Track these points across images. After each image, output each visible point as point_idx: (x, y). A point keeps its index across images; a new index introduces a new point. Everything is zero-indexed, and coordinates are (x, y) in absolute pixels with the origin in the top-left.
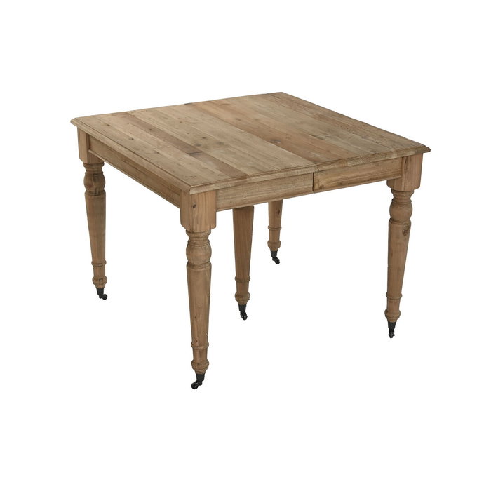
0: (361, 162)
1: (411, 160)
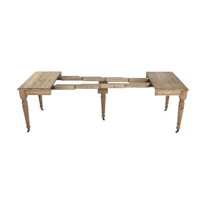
1: (183, 92)
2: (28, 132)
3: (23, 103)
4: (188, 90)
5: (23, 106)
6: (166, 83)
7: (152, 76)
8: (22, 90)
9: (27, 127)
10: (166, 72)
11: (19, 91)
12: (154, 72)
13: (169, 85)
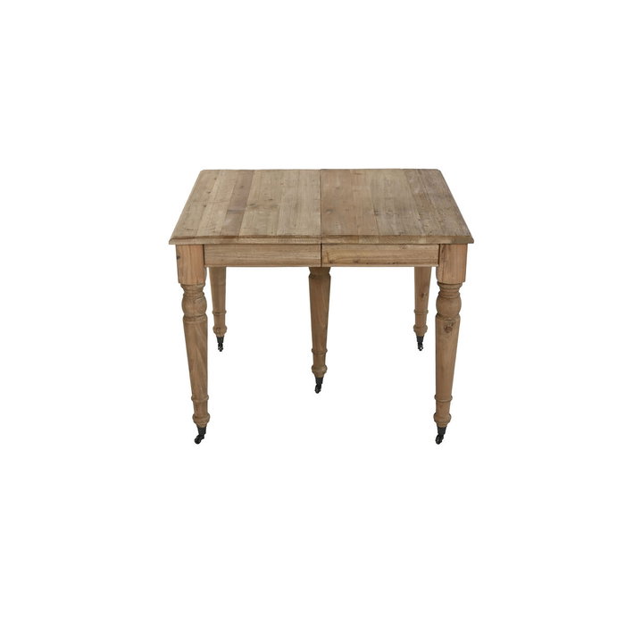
0: (378, 242)
1: (450, 249)
2: (198, 441)
3: (189, 306)
4: (472, 241)
5: (185, 319)
6: (383, 213)
7: (338, 184)
8: (192, 242)
9: (195, 418)
10: (407, 171)
11: (174, 247)
12: (354, 170)
13: (394, 220)
